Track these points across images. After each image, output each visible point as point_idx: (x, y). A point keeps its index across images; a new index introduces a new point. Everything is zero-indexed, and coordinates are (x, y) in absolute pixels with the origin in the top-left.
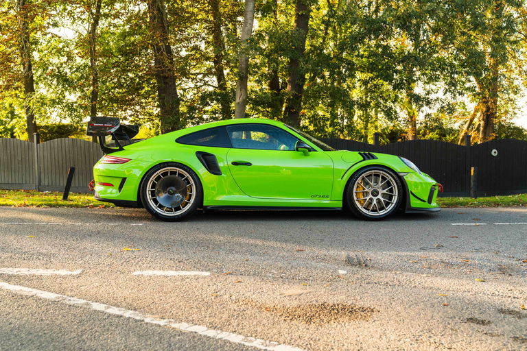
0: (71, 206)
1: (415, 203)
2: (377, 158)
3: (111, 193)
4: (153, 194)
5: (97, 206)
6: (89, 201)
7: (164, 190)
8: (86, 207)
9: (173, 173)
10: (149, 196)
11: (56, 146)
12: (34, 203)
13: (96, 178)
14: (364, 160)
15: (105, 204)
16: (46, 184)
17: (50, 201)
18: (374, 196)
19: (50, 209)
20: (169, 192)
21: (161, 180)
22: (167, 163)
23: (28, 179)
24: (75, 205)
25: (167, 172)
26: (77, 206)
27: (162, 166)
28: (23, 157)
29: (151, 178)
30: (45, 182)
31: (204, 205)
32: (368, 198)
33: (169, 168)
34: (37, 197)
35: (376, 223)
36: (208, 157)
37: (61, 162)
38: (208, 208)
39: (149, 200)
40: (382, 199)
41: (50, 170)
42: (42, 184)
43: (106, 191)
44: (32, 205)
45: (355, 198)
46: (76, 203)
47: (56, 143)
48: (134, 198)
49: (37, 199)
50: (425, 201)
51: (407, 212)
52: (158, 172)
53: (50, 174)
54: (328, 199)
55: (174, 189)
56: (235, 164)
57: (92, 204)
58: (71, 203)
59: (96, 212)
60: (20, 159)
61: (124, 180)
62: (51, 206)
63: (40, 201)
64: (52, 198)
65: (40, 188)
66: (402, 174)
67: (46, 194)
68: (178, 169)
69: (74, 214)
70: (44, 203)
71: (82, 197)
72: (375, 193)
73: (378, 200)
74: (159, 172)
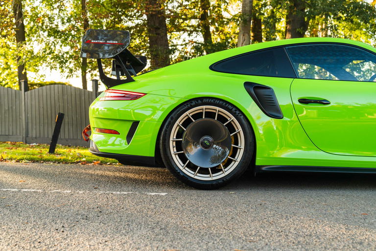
0: (59, 161)
3: (113, 144)
4: (179, 146)
5: (91, 162)
6: (80, 156)
7: (196, 140)
8: (78, 162)
9: (210, 115)
10: (173, 150)
11: (45, 94)
12: (14, 157)
13: (93, 123)
15: (101, 159)
16: (34, 136)
17: (33, 155)
19: (31, 165)
20: (203, 145)
21: (191, 126)
22: (202, 98)
23: (15, 130)
24: (64, 160)
25: (202, 113)
26: (66, 162)
27: (193, 103)
28: (10, 106)
29: (177, 122)
30: (33, 133)
31: (258, 163)
33: (204, 107)
34: (20, 150)
36: (261, 91)
37: (49, 112)
38: (264, 169)
39: (173, 156)
41: (38, 121)
42: (30, 135)
43: (107, 142)
44: (11, 159)
46: (65, 157)
47: (45, 91)
48: (150, 152)
49: (20, 152)
52: (187, 113)
53: (38, 125)
55: (210, 139)
56: (303, 101)
57: (84, 159)
58: (59, 157)
59: (91, 172)
60: (7, 109)
61: (135, 124)
62: (33, 161)
63: (21, 154)
64: (37, 150)
65: (27, 141)
67: (32, 146)
68: (218, 108)
69: (61, 174)
70: (25, 157)
71: (73, 150)
74: (189, 113)
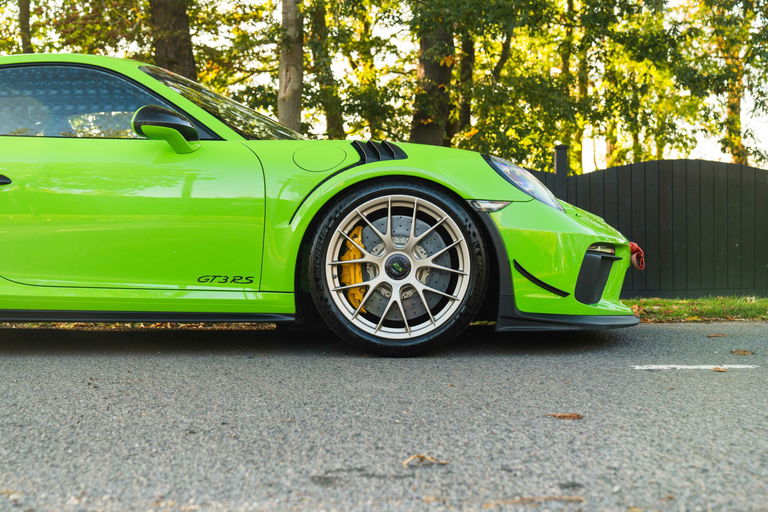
1: (528, 298)
2: (403, 155)
14: (363, 161)
18: (397, 277)
32: (373, 284)
35: (399, 362)
40: (420, 287)
45: (332, 284)
50: (565, 294)
51: (500, 329)
54: (254, 286)
66: (484, 206)
72: (398, 269)
73: (408, 287)
